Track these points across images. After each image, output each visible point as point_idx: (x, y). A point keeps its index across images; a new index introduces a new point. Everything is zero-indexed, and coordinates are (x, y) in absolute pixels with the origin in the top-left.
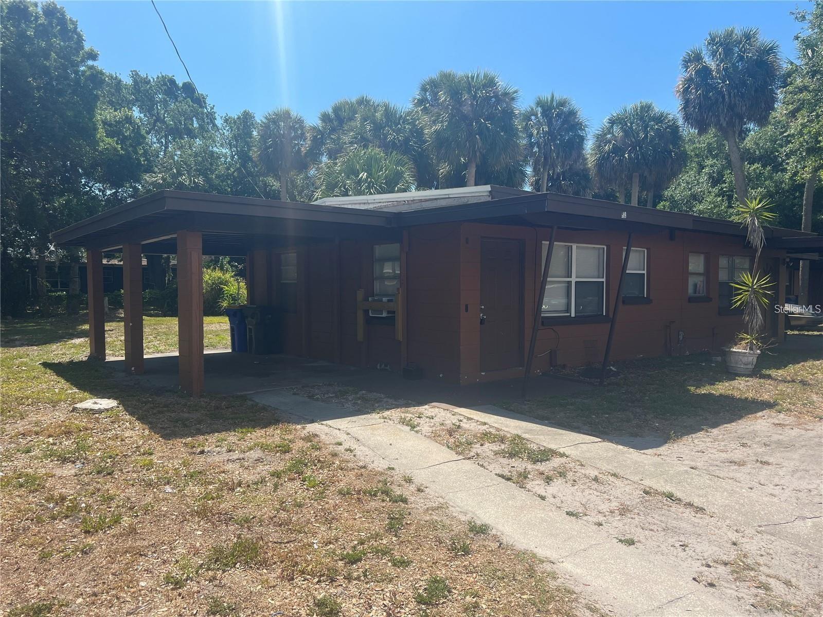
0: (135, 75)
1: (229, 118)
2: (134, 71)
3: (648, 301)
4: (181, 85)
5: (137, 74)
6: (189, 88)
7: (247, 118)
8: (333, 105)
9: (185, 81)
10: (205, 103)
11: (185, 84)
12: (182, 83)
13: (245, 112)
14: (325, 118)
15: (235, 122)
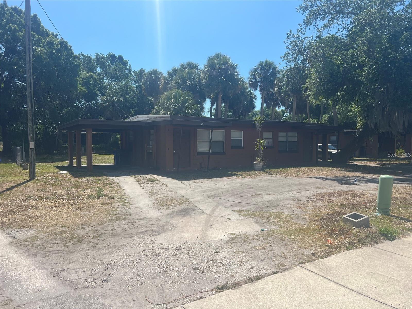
0: (97, 55)
1: (135, 72)
2: (97, 54)
3: (243, 148)
4: (117, 57)
5: (98, 55)
6: (120, 58)
7: (142, 72)
8: (172, 68)
9: (119, 55)
10: (128, 64)
11: (119, 56)
12: (118, 56)
13: (141, 69)
14: (169, 74)
15: (137, 74)
